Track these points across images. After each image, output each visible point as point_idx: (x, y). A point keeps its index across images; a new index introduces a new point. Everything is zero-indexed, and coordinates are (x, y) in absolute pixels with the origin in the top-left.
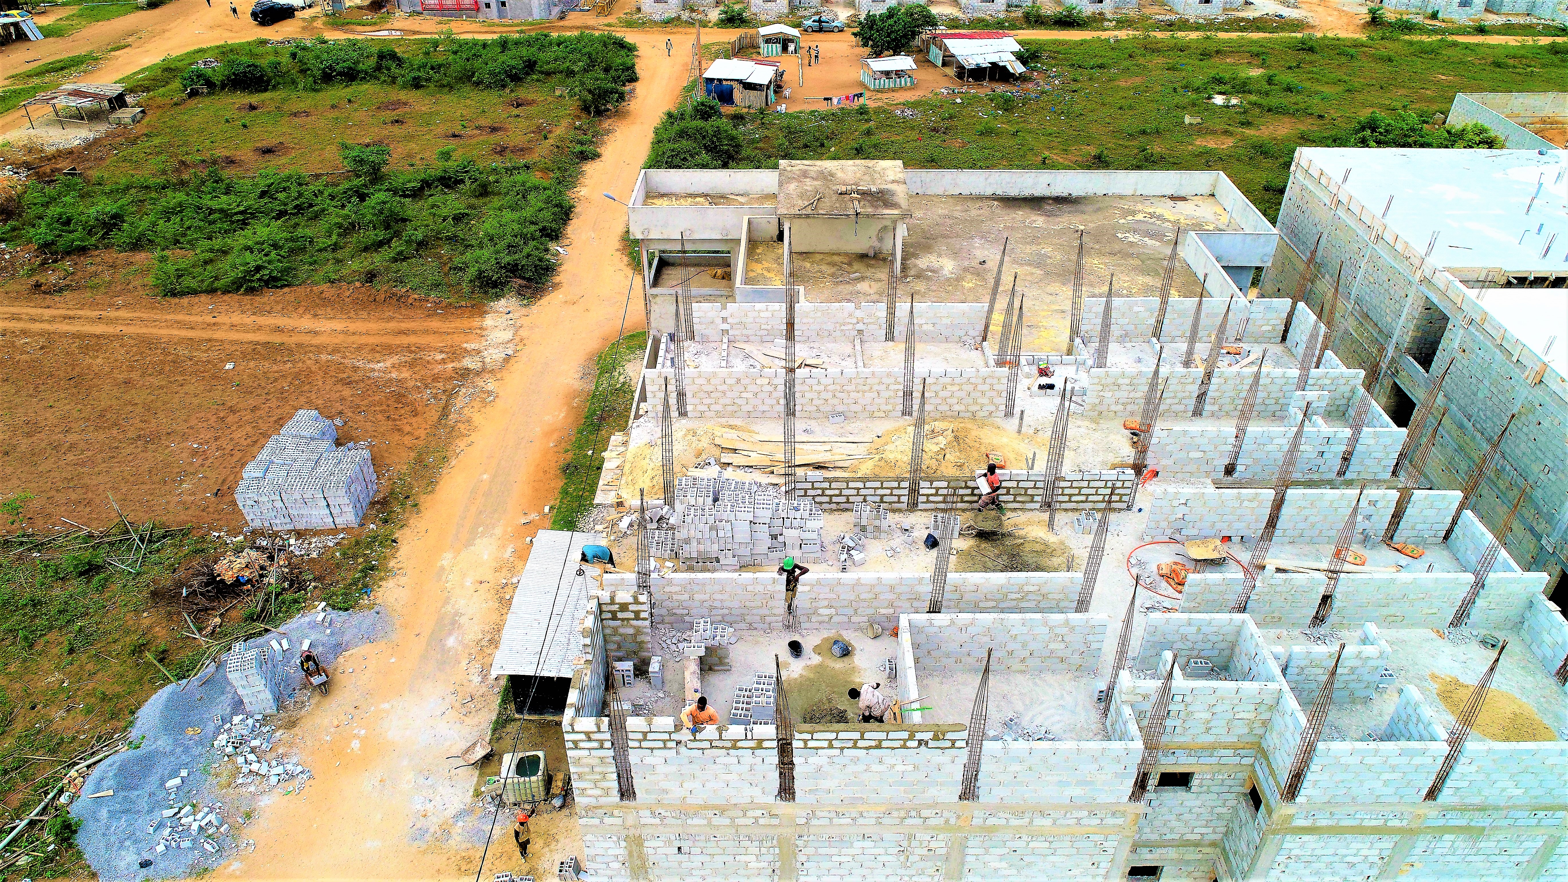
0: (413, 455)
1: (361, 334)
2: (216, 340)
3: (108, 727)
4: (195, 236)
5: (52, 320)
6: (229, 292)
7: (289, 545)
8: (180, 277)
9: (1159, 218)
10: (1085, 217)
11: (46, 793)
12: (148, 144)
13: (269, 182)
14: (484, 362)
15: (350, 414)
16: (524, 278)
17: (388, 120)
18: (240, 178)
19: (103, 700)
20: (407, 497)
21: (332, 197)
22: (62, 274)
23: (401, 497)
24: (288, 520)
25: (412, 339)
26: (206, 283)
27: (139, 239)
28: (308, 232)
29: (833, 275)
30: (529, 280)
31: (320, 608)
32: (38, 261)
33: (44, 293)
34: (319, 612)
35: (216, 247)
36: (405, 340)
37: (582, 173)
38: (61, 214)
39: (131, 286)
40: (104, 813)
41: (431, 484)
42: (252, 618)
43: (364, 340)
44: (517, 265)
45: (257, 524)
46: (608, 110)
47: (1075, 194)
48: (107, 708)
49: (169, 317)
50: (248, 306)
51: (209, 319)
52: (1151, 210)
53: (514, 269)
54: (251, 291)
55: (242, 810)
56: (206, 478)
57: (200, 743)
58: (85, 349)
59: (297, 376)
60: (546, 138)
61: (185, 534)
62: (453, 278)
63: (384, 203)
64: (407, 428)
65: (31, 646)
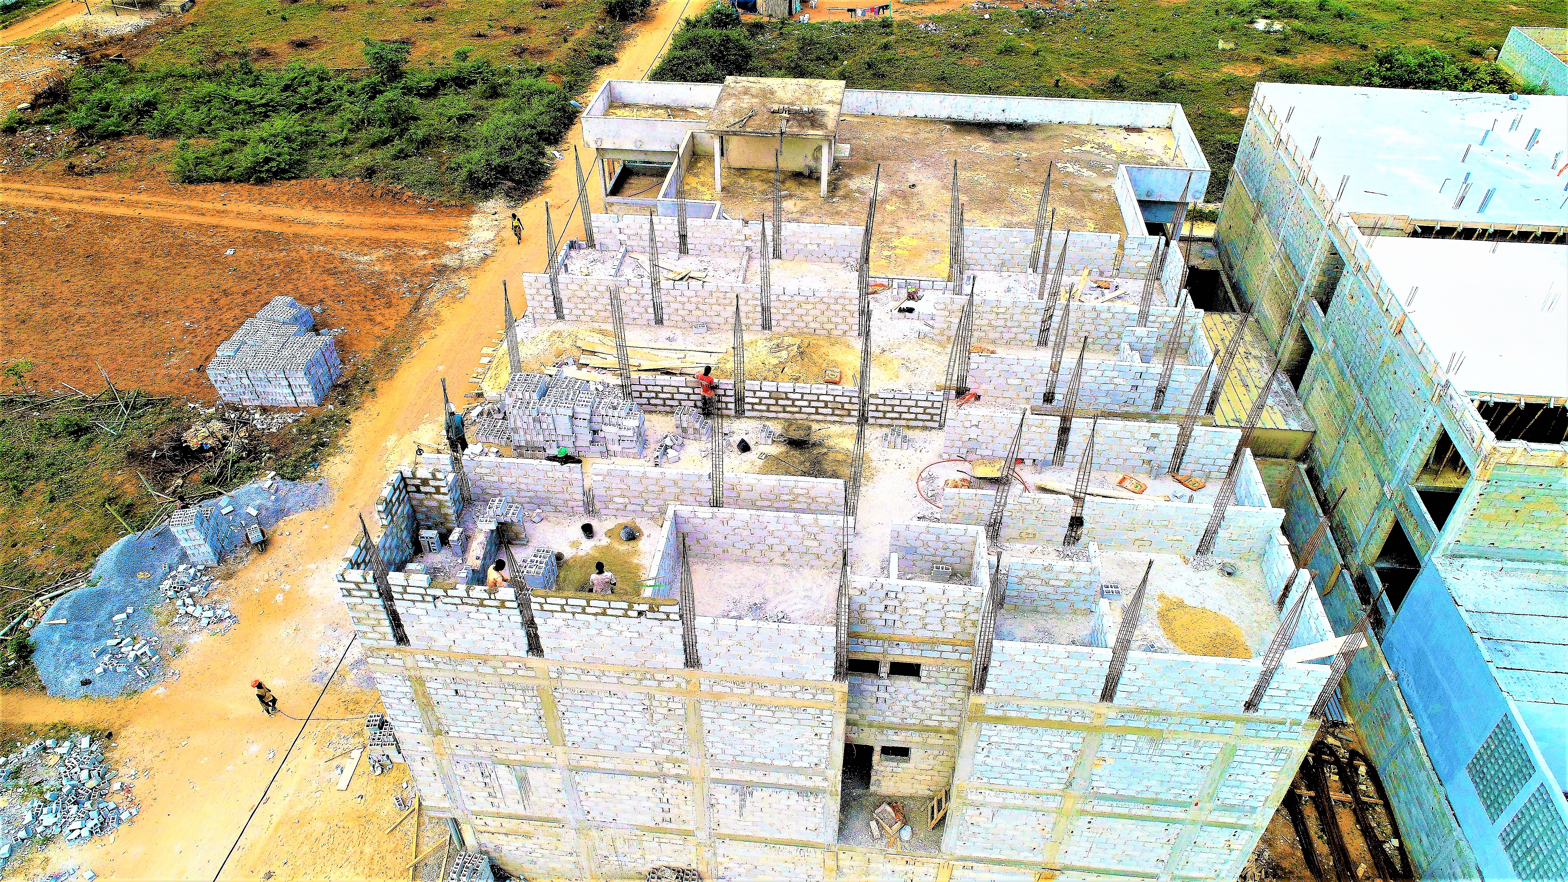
0: (379, 343)
1: (354, 228)
2: (222, 227)
3: (73, 567)
4: (219, 125)
5: (80, 201)
6: (241, 181)
7: (254, 419)
8: (197, 165)
9: (1108, 149)
10: (1032, 144)
11: (14, 618)
12: (192, 33)
13: (292, 75)
14: (462, 261)
15: (330, 303)
16: (513, 180)
17: (420, 17)
18: (268, 71)
19: (73, 543)
20: (367, 382)
21: (351, 93)
22: (95, 157)
23: (361, 382)
24: (254, 396)
25: (400, 235)
26: (220, 172)
27: (168, 126)
28: (323, 127)
29: (763, 192)
30: (518, 182)
31: (270, 476)
32: (76, 143)
33: (77, 174)
34: (267, 480)
35: (236, 138)
36: (394, 235)
37: (594, 78)
38: (101, 100)
39: (155, 173)
40: (57, 637)
41: (391, 372)
42: (207, 481)
43: (357, 233)
44: (508, 167)
45: (228, 399)
46: (634, 14)
47: (1030, 121)
48: (75, 549)
49: (184, 203)
50: (257, 196)
51: (219, 206)
52: (1101, 141)
53: (504, 171)
54: (260, 181)
55: (174, 644)
56: (192, 354)
57: (148, 586)
58: (105, 229)
59: (288, 265)
60: (566, 41)
61: (165, 403)
62: (448, 178)
63: (392, 101)
64: (379, 319)
65: (21, 492)
